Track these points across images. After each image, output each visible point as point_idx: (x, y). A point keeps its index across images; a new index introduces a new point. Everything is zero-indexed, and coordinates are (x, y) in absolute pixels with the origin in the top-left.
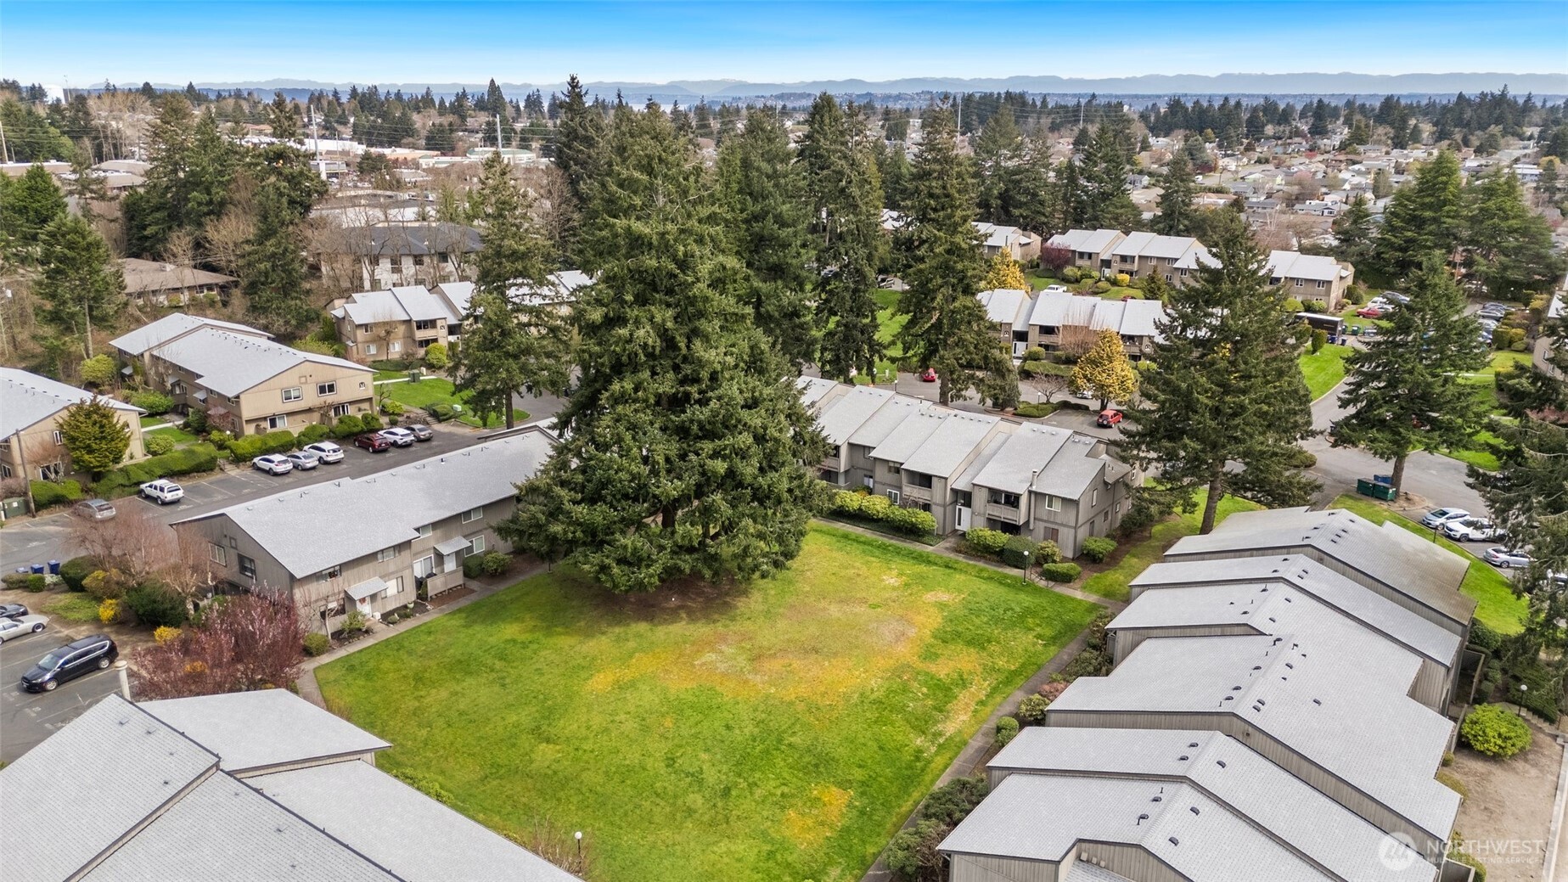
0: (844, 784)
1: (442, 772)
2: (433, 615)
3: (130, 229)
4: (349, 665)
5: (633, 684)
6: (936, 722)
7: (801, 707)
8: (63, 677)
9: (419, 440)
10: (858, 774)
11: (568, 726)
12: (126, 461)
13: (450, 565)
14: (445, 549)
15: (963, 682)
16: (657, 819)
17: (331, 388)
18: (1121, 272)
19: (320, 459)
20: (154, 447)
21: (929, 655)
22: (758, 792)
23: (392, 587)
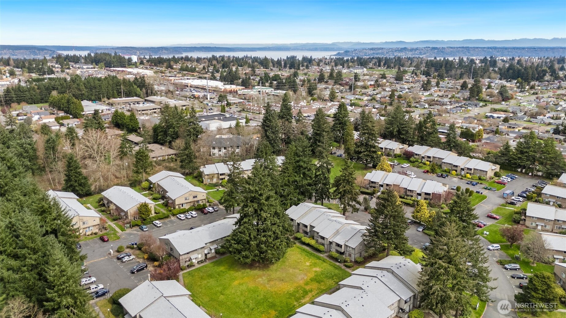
0: (275, 311)
1: (202, 299)
2: (208, 263)
3: (154, 135)
4: (189, 273)
5: (242, 284)
6: (301, 299)
7: (274, 293)
8: (138, 271)
9: (215, 211)
10: (280, 309)
11: (227, 292)
12: (151, 216)
13: (213, 251)
14: (212, 248)
15: (311, 291)
16: (238, 313)
17: (196, 197)
18: (427, 161)
19: (192, 216)
20: (156, 212)
21: (307, 284)
22: (259, 310)
23: (200, 256)
